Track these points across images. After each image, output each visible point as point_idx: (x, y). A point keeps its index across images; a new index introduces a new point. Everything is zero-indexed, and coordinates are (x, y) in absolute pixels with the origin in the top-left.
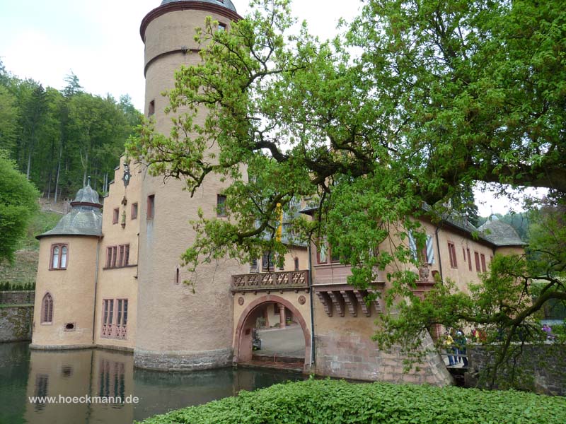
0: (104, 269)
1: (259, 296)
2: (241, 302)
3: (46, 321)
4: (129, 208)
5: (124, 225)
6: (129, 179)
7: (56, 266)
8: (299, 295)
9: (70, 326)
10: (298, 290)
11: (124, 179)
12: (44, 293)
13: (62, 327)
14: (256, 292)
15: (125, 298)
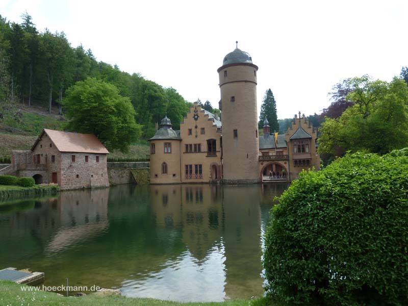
0: (184, 153)
1: (269, 162)
2: (262, 164)
3: (163, 173)
4: (199, 130)
5: (196, 136)
6: (197, 118)
7: (166, 152)
8: (285, 161)
9: (174, 175)
10: (284, 160)
11: (194, 117)
12: (162, 162)
13: (172, 176)
14: (268, 161)
15: (200, 164)
